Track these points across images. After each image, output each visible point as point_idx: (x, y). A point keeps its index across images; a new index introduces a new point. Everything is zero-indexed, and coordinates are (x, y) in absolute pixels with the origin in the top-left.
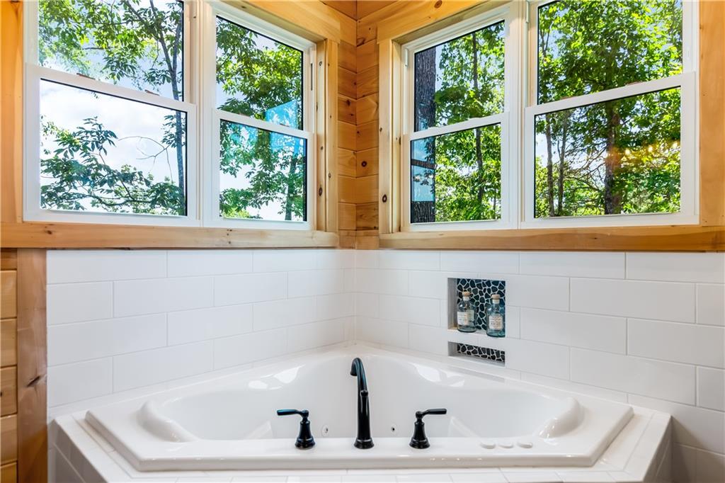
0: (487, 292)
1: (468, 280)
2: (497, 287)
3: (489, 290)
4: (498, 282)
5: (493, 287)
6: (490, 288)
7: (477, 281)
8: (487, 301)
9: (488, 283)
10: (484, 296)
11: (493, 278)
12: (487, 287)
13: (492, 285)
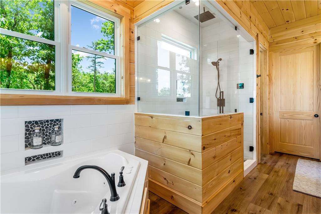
0: (46, 126)
1: (33, 121)
2: (53, 122)
3: (48, 125)
4: (53, 120)
5: (50, 123)
6: (49, 123)
7: (39, 121)
8: (47, 130)
9: (47, 121)
10: (45, 128)
11: (49, 119)
12: (47, 123)
13: (50, 122)
